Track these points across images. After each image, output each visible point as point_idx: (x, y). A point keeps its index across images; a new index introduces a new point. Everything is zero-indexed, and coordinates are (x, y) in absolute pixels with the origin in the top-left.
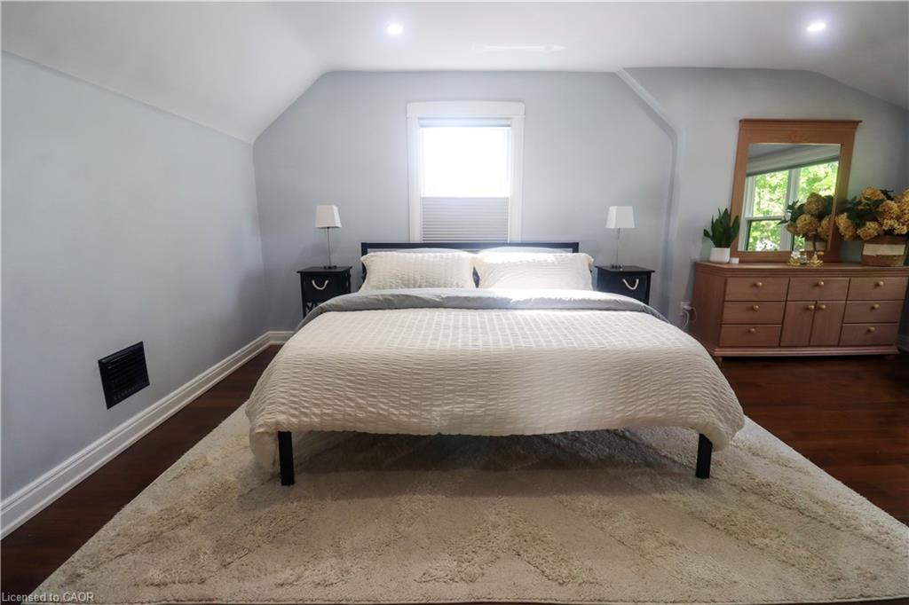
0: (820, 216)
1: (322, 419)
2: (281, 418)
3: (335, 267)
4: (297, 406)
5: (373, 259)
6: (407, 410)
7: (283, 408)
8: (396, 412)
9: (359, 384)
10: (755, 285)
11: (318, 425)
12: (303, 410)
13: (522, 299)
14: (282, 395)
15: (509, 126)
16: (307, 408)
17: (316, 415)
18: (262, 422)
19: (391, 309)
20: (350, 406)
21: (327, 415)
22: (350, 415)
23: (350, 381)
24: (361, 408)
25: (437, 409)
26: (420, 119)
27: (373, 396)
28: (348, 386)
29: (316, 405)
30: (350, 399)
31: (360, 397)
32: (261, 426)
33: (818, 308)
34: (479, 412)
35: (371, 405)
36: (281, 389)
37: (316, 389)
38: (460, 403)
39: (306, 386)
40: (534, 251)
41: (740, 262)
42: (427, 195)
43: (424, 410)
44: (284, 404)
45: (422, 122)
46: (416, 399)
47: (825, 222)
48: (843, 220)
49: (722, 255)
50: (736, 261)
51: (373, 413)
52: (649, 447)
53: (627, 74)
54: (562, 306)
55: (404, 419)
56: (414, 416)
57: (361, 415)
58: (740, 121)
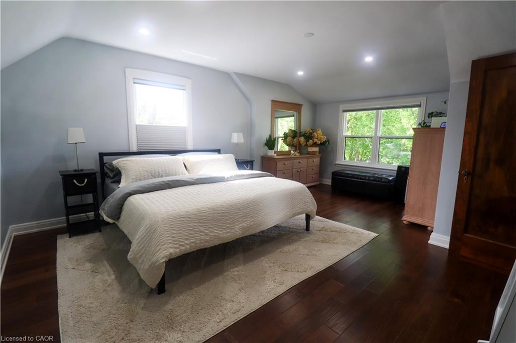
0: (294, 138)
1: (191, 245)
2: (172, 250)
3: (82, 170)
4: (177, 242)
5: (124, 162)
6: (225, 231)
7: (171, 245)
8: (221, 233)
9: (205, 223)
10: (285, 164)
11: (188, 249)
12: (181, 243)
13: (229, 176)
14: (168, 238)
15: (184, 90)
16: (182, 242)
17: (187, 244)
18: (163, 256)
19: (169, 188)
20: (202, 235)
21: (193, 242)
22: (202, 239)
23: (200, 223)
24: (207, 235)
25: (237, 226)
26: (134, 78)
27: (211, 228)
28: (200, 225)
29: (187, 239)
30: (202, 232)
31: (206, 230)
32: (163, 258)
33: (301, 171)
34: (252, 223)
35: (211, 232)
36: (167, 235)
37: (185, 231)
38: (246, 221)
39: (179, 230)
40: (206, 154)
41: (277, 155)
42: (138, 123)
43: (232, 229)
44: (171, 243)
45: (136, 81)
46: (228, 224)
47: (295, 140)
48: (302, 139)
49: (271, 153)
50: (276, 155)
51: (212, 236)
52: (286, 227)
53: (234, 75)
54: (245, 177)
55: (225, 235)
56: (228, 232)
57: (207, 238)
58: (272, 101)
